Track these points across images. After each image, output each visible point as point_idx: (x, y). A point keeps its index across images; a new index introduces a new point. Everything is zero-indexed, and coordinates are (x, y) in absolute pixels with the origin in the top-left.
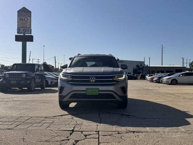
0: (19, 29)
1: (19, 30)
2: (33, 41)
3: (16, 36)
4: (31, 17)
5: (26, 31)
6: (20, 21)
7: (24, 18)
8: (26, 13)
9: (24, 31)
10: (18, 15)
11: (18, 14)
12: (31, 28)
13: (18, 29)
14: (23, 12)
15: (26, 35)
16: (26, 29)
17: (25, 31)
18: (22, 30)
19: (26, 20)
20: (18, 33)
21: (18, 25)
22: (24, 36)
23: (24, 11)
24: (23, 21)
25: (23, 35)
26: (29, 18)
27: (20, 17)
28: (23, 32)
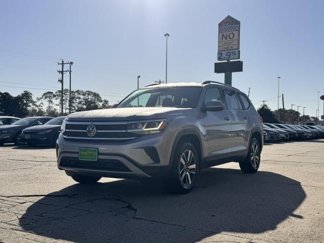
0: (221, 52)
1: (220, 55)
2: (242, 71)
3: (216, 64)
4: (239, 30)
5: (232, 54)
6: (222, 39)
7: (228, 34)
8: (232, 24)
9: (227, 55)
10: (219, 31)
11: (219, 28)
12: (239, 48)
13: (218, 54)
14: (227, 24)
15: (231, 61)
16: (231, 51)
17: (230, 55)
18: (224, 53)
19: (231, 36)
20: (219, 59)
21: (219, 47)
22: (229, 63)
23: (229, 22)
24: (226, 38)
25: (226, 61)
26: (236, 33)
27: (221, 34)
28: (226, 57)
